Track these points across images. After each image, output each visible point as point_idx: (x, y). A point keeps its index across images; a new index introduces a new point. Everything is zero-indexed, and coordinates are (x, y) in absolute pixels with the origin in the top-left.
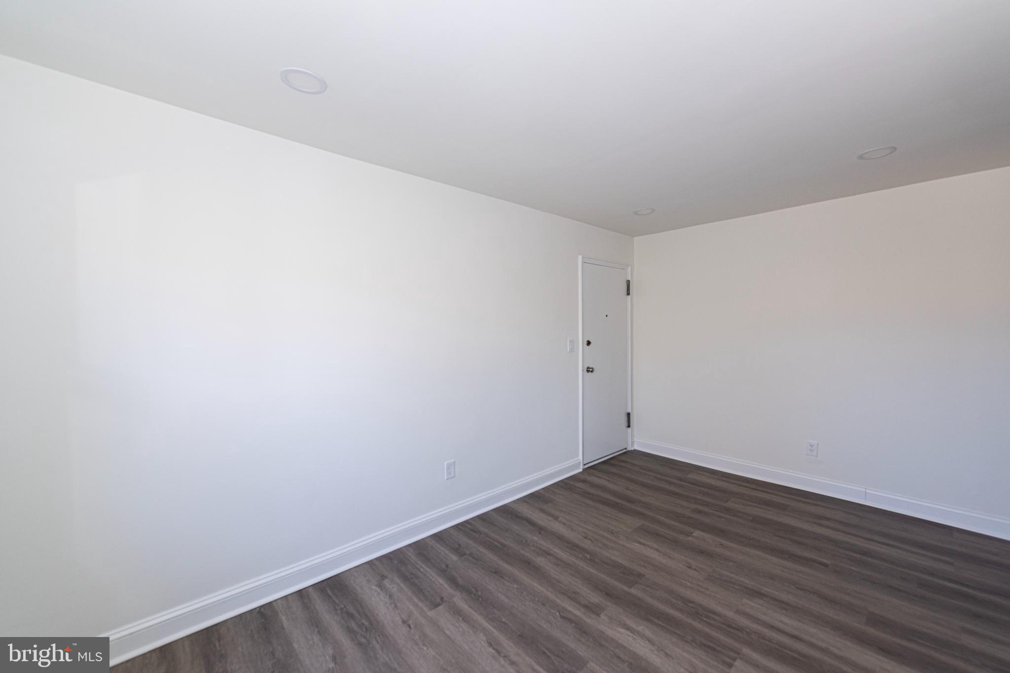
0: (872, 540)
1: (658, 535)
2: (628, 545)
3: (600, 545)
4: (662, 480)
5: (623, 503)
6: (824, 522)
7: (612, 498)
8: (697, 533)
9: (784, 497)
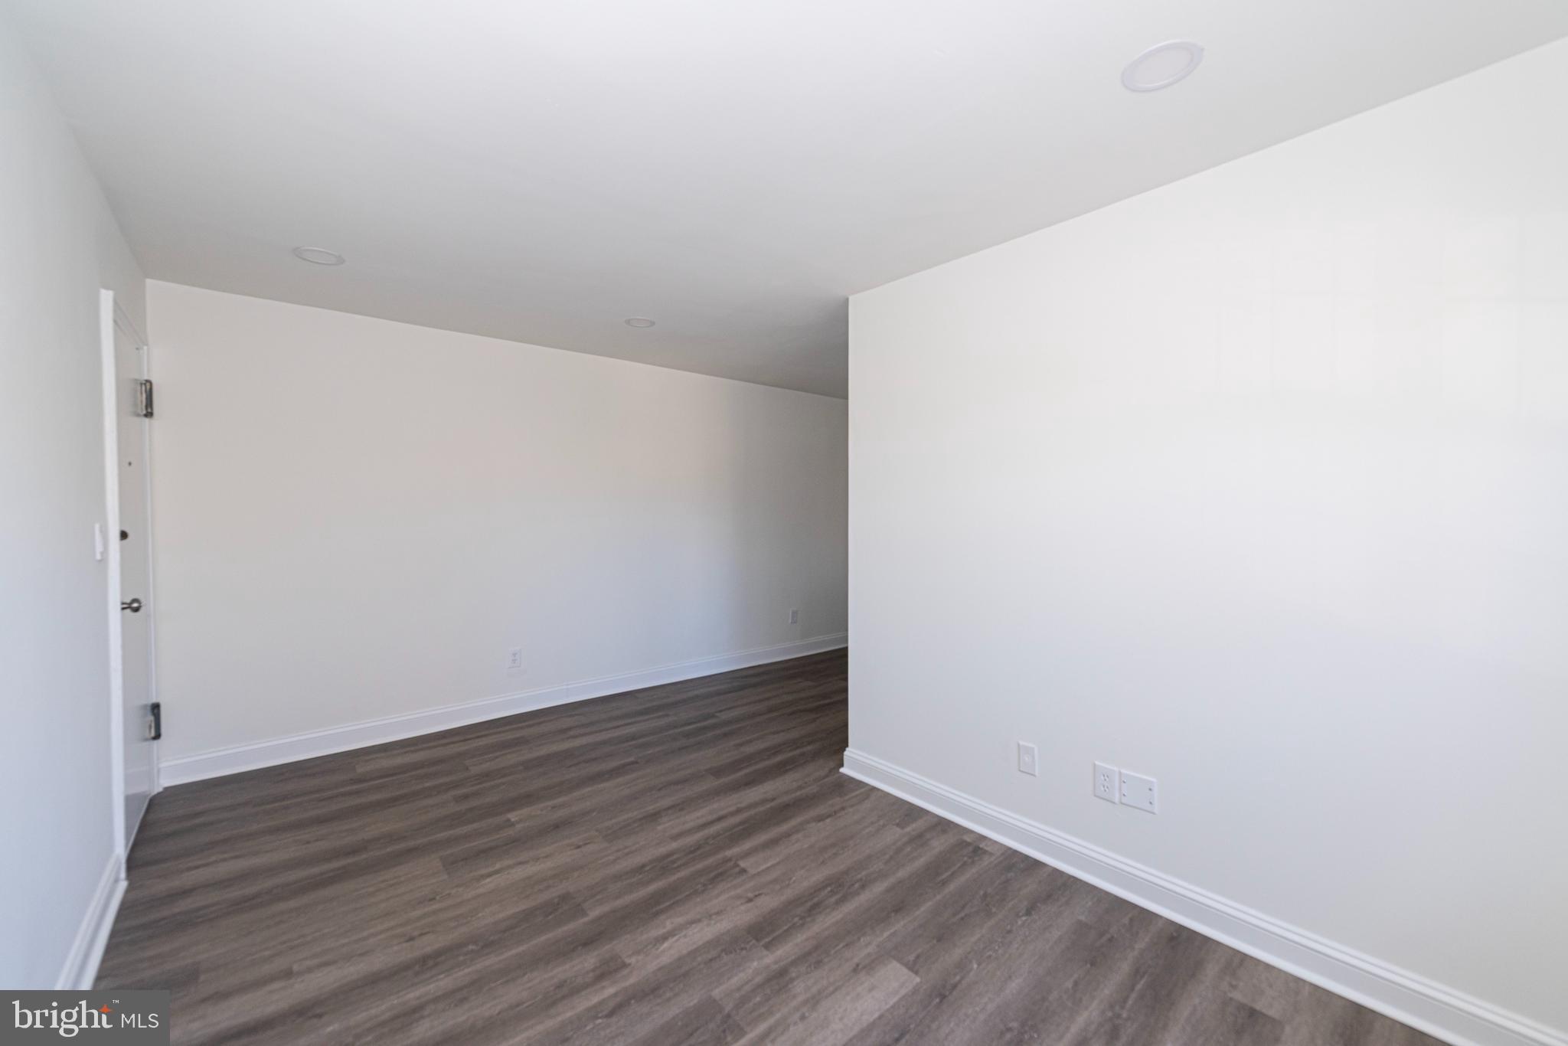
0: (618, 727)
1: (484, 851)
2: (481, 890)
3: (453, 924)
4: (337, 796)
5: (350, 860)
6: (572, 733)
7: (315, 870)
8: (513, 816)
9: (507, 731)
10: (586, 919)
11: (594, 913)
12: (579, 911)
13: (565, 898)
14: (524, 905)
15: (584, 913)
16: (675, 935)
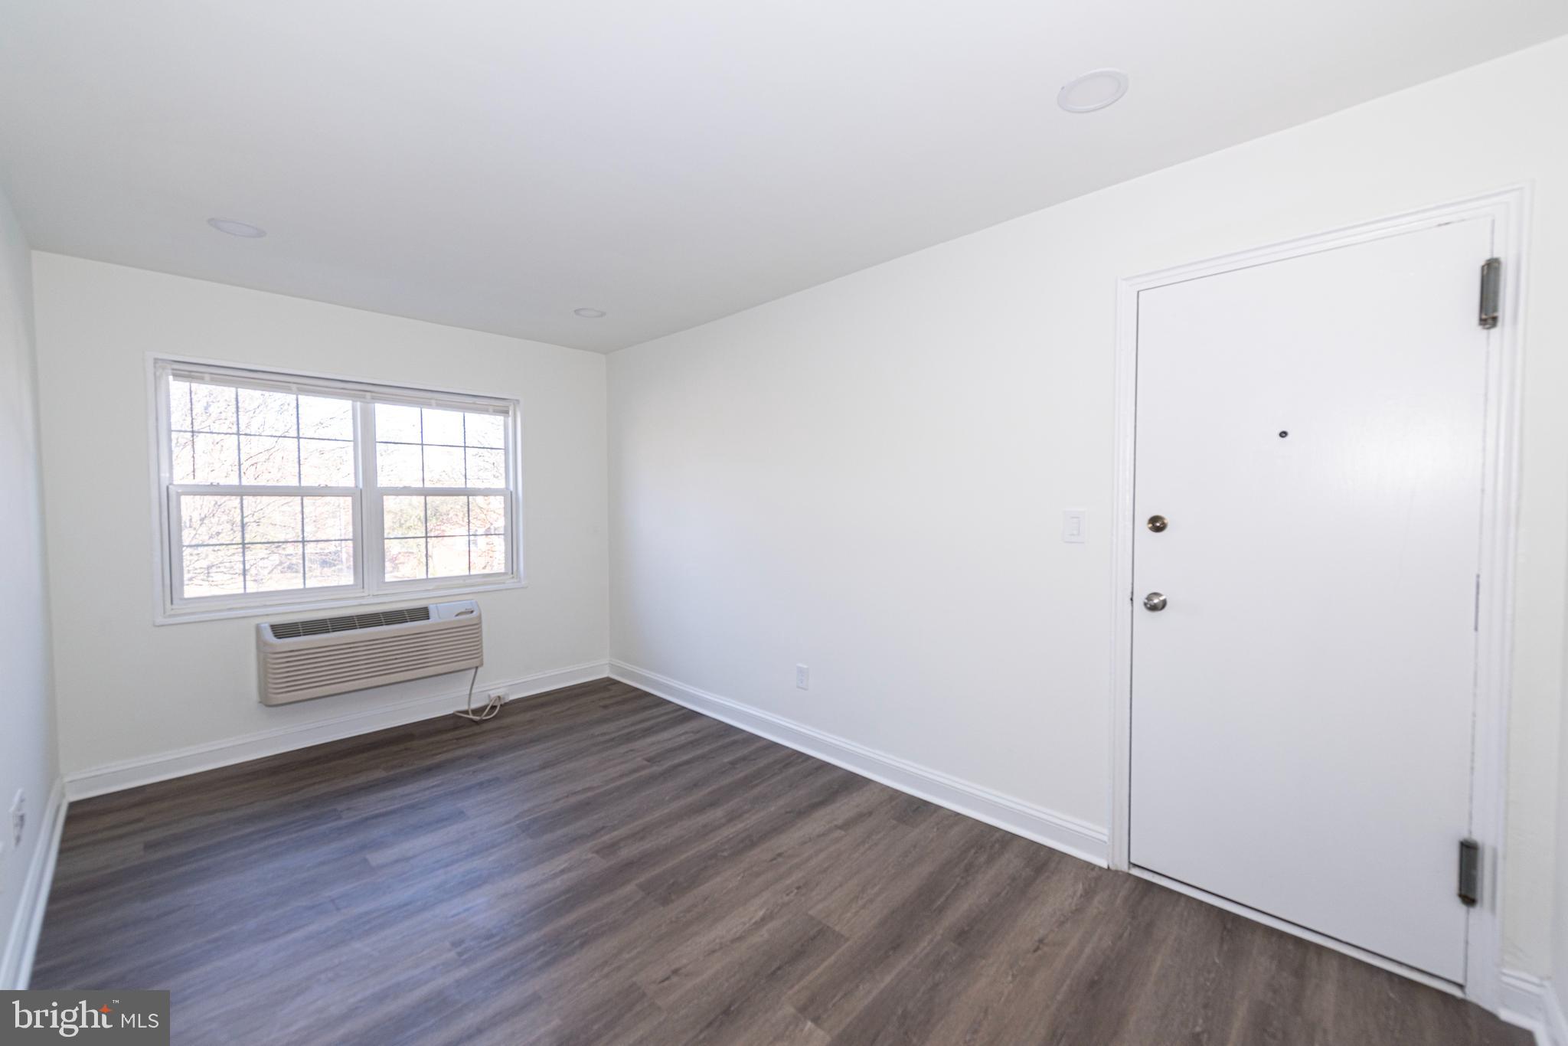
10: (637, 882)
11: (630, 888)
12: (647, 888)
13: (665, 901)
14: (705, 889)
15: (641, 886)
16: (554, 874)
